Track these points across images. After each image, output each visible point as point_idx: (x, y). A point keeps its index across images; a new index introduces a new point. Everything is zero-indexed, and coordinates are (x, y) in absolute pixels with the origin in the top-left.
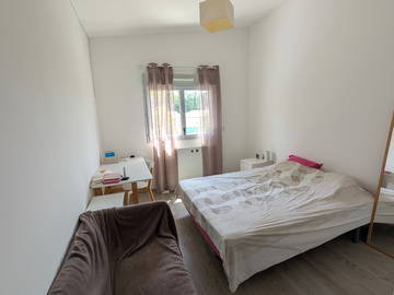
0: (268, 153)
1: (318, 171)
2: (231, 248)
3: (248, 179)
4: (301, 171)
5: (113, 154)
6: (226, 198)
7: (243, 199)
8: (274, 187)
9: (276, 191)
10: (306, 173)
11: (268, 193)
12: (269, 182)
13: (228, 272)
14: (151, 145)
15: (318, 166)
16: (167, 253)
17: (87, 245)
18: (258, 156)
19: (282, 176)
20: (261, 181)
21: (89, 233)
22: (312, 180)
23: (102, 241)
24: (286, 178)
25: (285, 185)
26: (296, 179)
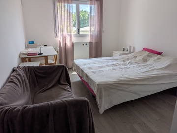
0: (131, 47)
1: (159, 55)
2: (101, 88)
3: (116, 60)
4: (148, 56)
5: (33, 43)
6: (101, 67)
7: (111, 68)
8: (131, 64)
9: (132, 66)
10: (151, 57)
11: (127, 66)
12: (129, 61)
13: (98, 102)
14: (57, 39)
15: (160, 54)
16: (64, 91)
17: (18, 80)
18: (124, 50)
19: (137, 59)
20: (123, 61)
21: (19, 75)
22: (155, 60)
23: (27, 80)
24: (139, 60)
25: (138, 63)
26: (145, 60)
